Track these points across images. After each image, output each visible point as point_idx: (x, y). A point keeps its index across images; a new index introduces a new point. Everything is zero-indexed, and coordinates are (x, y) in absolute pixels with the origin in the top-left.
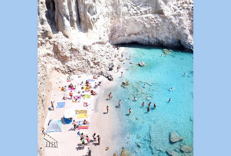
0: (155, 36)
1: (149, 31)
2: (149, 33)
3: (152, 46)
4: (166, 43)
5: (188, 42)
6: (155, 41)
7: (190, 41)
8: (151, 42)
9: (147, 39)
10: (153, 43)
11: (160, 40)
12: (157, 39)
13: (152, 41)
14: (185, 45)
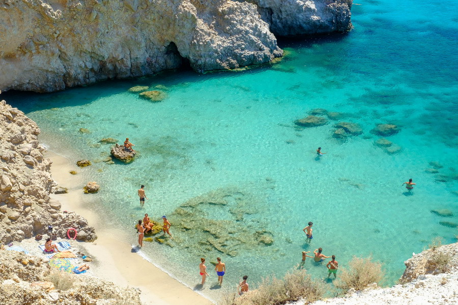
0: (87, 47)
1: (62, 32)
2: (60, 38)
3: (78, 87)
4: (129, 64)
5: (201, 43)
6: (89, 65)
7: (208, 39)
8: (73, 72)
9: (56, 64)
10: (80, 77)
11: (106, 56)
12: (93, 55)
13: (79, 66)
14: (194, 56)
